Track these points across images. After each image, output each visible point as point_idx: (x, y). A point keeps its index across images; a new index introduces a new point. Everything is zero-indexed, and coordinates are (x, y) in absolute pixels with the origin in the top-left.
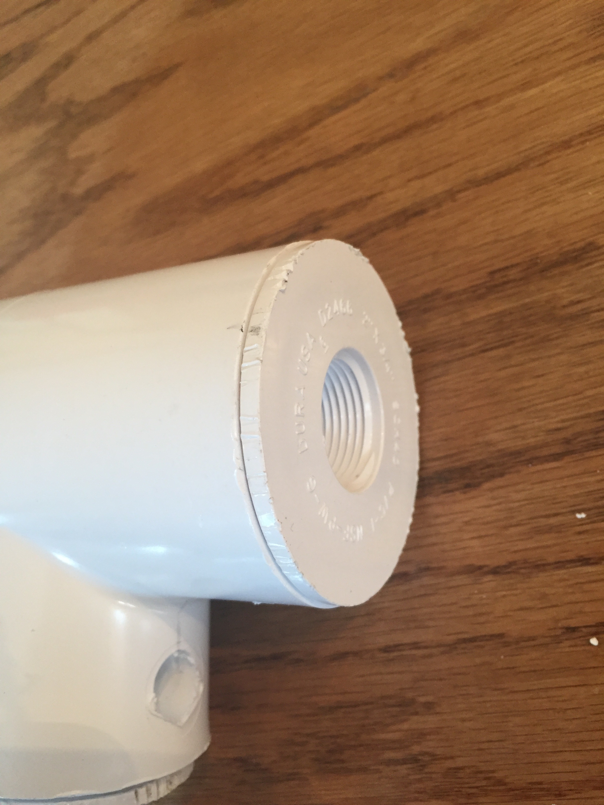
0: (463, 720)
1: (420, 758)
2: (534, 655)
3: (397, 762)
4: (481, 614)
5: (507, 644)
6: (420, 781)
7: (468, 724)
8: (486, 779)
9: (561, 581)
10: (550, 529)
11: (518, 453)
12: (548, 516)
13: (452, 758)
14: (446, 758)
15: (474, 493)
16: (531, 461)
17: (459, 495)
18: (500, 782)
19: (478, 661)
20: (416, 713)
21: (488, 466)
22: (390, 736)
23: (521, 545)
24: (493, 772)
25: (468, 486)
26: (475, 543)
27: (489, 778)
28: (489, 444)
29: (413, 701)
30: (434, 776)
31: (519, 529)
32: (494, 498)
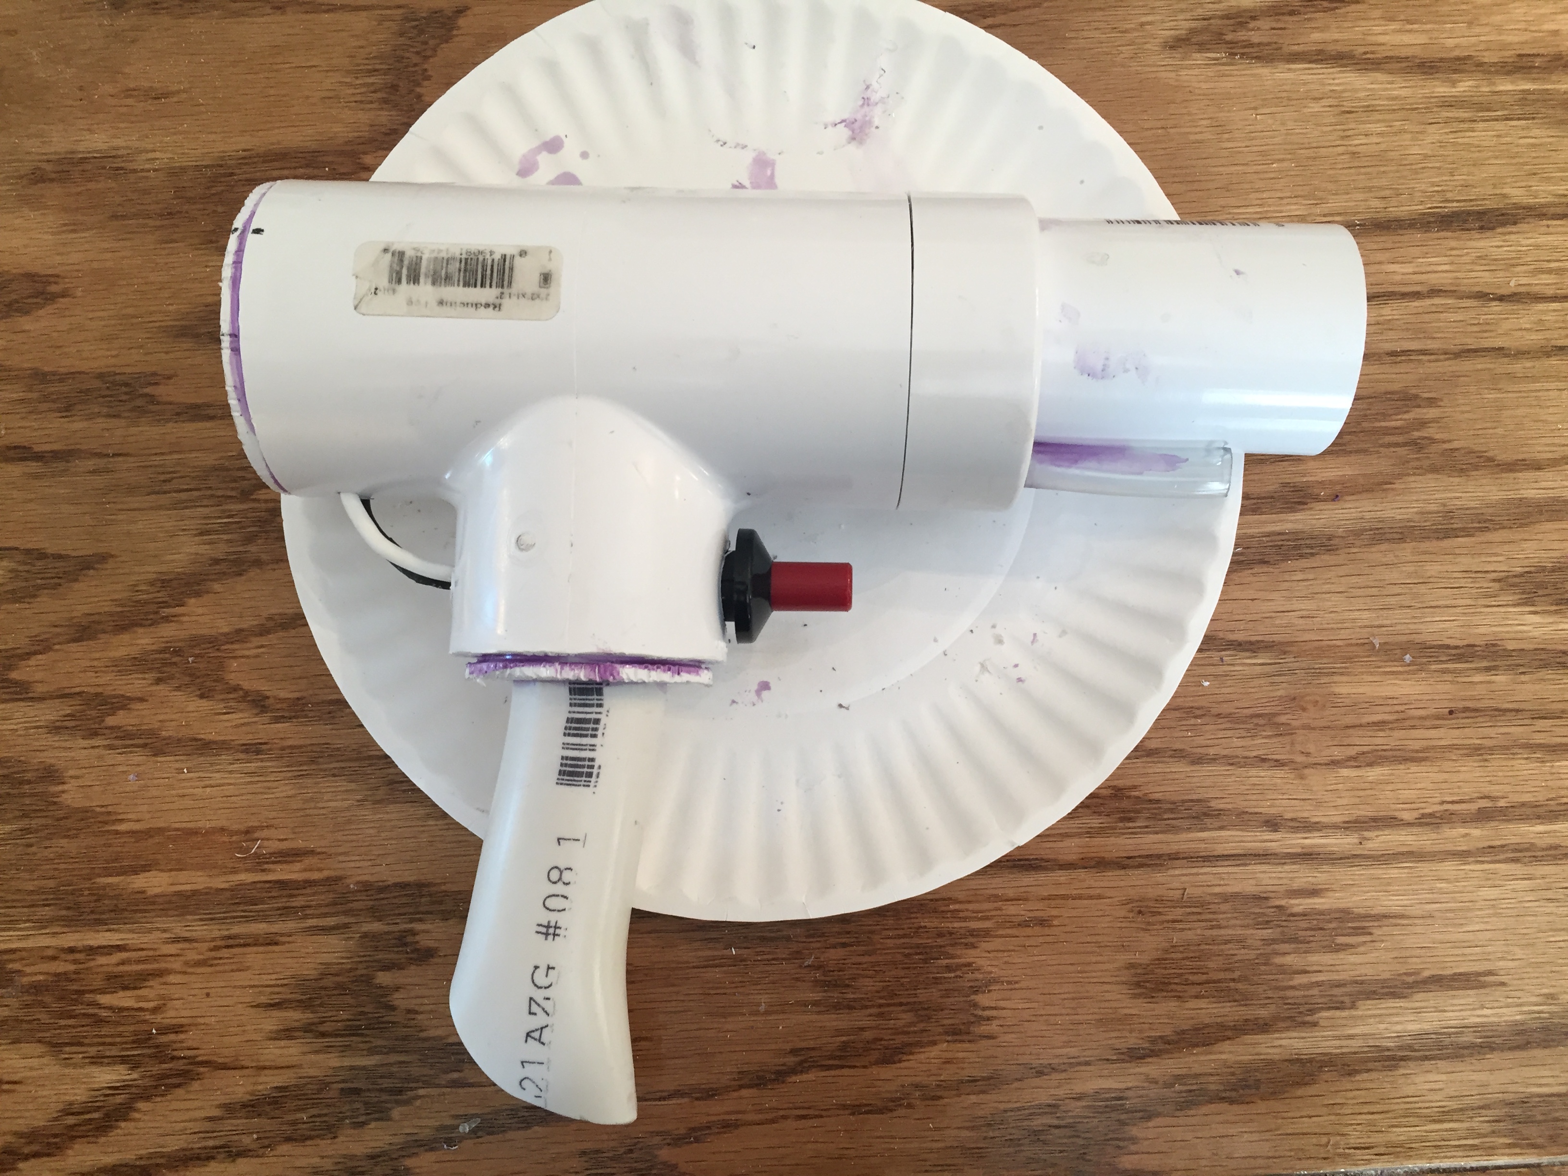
0: (1463, 412)
1: (1419, 441)
2: (1529, 364)
3: (1397, 445)
4: (1486, 331)
5: (1507, 356)
6: (1418, 459)
7: (1466, 415)
8: (1478, 457)
9: (1555, 311)
10: (1550, 271)
11: (1529, 208)
12: (1548, 261)
13: (1449, 441)
14: (1444, 442)
15: (1489, 234)
16: (1542, 216)
17: (1475, 234)
18: (1491, 459)
19: (1479, 367)
20: (1419, 406)
21: (1503, 215)
22: (1393, 424)
23: (1524, 281)
24: (1485, 452)
25: (1482, 228)
26: (1487, 274)
27: (1481, 457)
28: (1505, 196)
29: (1416, 397)
30: (1431, 456)
31: (1525, 268)
32: (1504, 241)
